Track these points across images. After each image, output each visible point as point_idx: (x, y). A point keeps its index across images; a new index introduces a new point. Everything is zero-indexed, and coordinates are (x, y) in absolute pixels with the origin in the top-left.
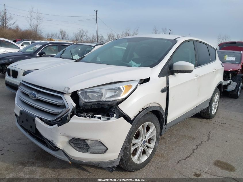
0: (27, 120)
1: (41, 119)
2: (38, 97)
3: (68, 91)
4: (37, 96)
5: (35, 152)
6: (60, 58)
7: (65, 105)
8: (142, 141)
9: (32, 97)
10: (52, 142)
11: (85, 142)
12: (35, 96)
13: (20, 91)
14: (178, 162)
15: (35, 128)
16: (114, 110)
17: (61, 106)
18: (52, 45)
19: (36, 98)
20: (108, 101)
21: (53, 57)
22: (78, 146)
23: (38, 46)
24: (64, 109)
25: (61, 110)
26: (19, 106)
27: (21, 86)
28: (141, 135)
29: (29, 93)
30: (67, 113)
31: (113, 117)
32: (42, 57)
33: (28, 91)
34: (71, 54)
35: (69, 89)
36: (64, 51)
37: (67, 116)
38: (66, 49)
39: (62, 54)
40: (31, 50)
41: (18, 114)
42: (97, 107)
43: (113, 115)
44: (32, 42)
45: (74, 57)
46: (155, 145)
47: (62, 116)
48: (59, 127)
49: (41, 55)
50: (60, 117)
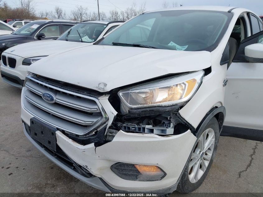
0: (42, 132)
1: (63, 132)
2: (57, 100)
3: (103, 89)
4: (55, 99)
5: (52, 168)
6: (67, 40)
7: (100, 113)
8: (199, 153)
9: (47, 100)
10: (86, 168)
11: (135, 167)
12: (52, 99)
13: (27, 89)
14: (240, 175)
15: (55, 144)
16: (171, 118)
17: (93, 114)
18: (52, 24)
19: (53, 102)
20: (165, 107)
21: (56, 39)
22: (124, 173)
23: (35, 27)
24: (99, 118)
25: (95, 120)
26: (28, 111)
27: (27, 83)
28: (200, 146)
29: (41, 93)
30: (105, 125)
31: (170, 127)
32: (40, 39)
33: (40, 91)
34: (79, 35)
35: (105, 85)
36: (69, 32)
37: (105, 128)
38: (71, 29)
39: (68, 35)
40: (26, 31)
41: (29, 123)
42: (148, 115)
43: (170, 124)
44: (25, 23)
45: (83, 39)
46: (212, 156)
47: (96, 129)
48: (97, 147)
49: (40, 37)
50: (94, 131)
